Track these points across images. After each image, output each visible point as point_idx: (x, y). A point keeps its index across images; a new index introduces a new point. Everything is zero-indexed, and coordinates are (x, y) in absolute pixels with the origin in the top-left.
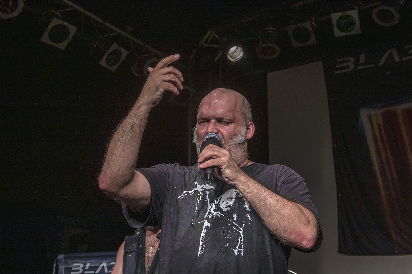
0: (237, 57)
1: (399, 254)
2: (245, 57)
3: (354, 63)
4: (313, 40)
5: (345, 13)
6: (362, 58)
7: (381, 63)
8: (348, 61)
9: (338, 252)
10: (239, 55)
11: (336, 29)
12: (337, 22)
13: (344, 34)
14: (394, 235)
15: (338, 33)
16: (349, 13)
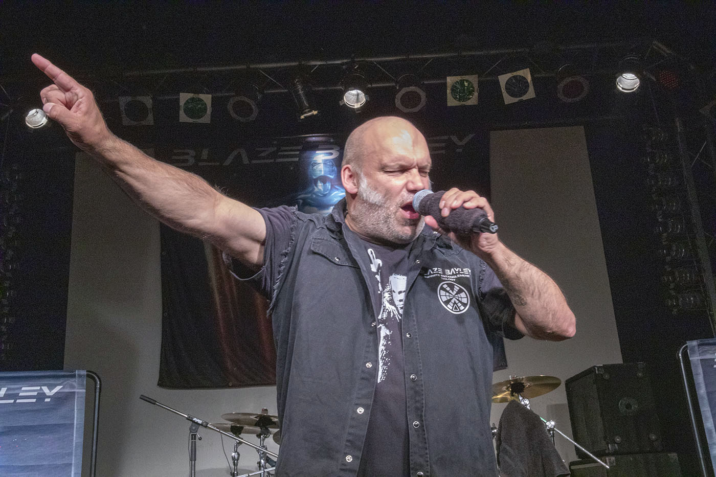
0: (36, 123)
1: (233, 386)
2: (50, 126)
3: (195, 157)
4: (150, 120)
5: (196, 96)
6: (205, 154)
7: (227, 162)
8: (188, 154)
9: (158, 385)
10: (41, 121)
11: (182, 112)
12: (185, 104)
13: (191, 120)
14: (229, 364)
15: (183, 118)
16: (202, 96)
